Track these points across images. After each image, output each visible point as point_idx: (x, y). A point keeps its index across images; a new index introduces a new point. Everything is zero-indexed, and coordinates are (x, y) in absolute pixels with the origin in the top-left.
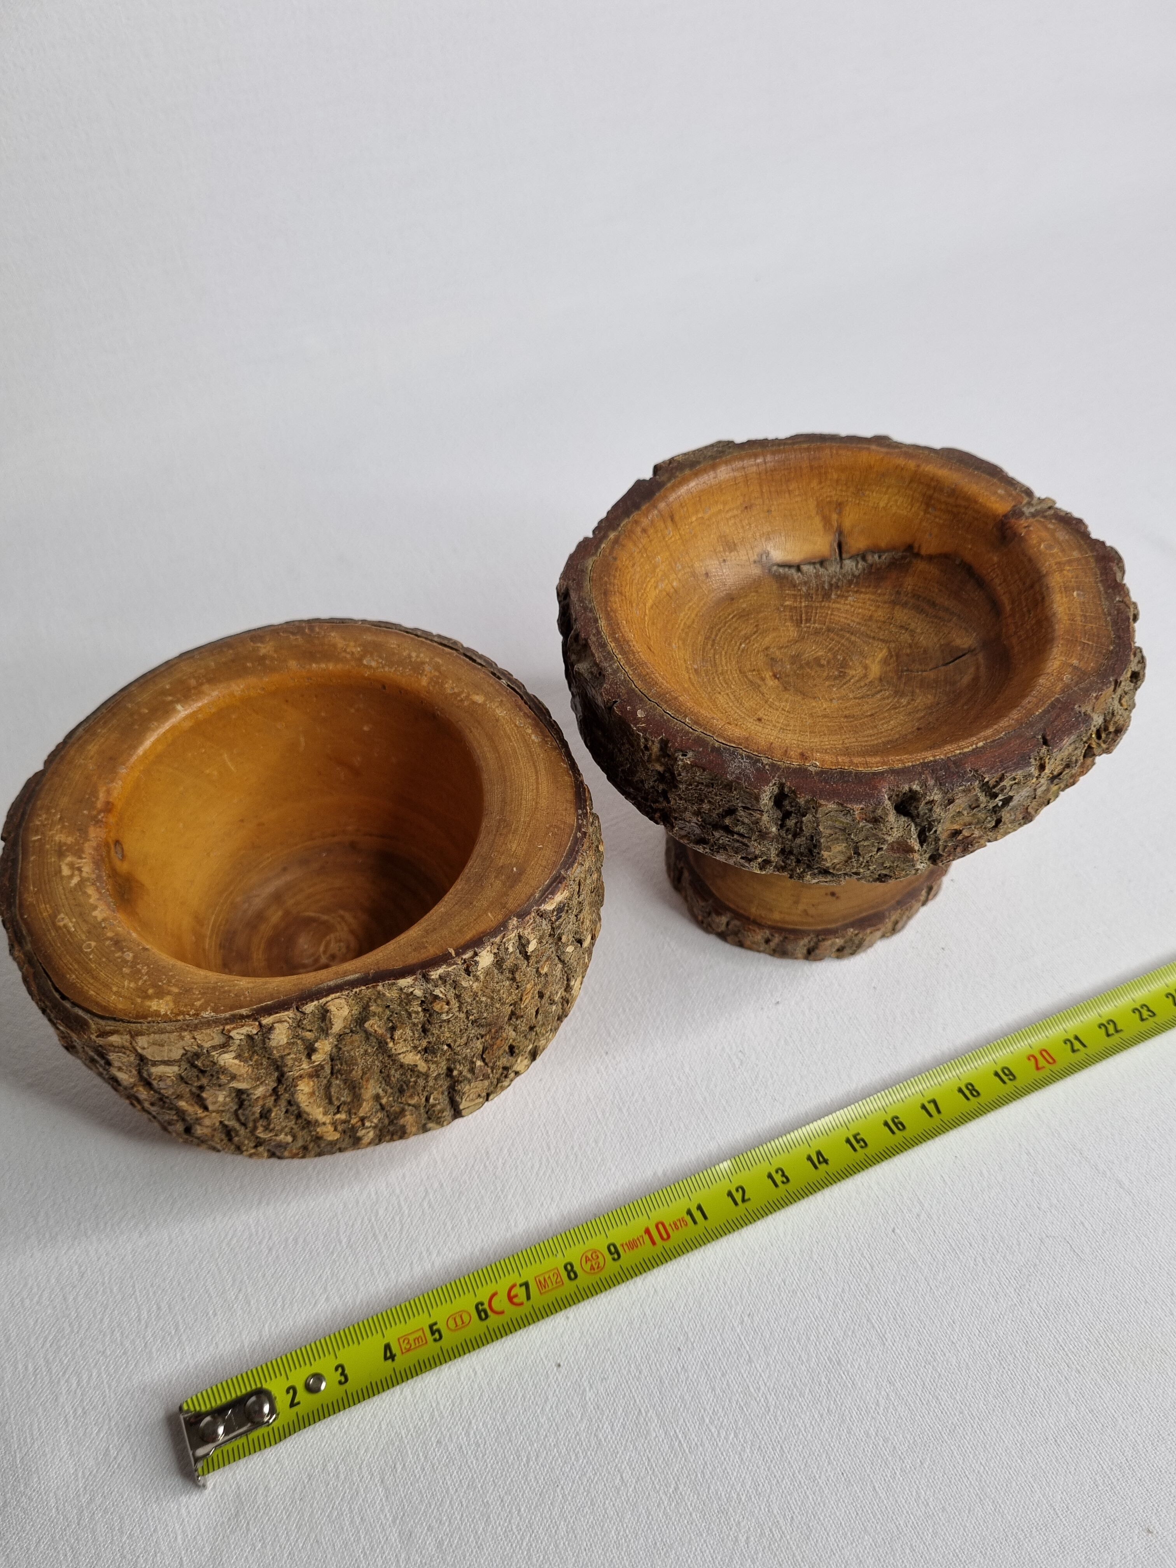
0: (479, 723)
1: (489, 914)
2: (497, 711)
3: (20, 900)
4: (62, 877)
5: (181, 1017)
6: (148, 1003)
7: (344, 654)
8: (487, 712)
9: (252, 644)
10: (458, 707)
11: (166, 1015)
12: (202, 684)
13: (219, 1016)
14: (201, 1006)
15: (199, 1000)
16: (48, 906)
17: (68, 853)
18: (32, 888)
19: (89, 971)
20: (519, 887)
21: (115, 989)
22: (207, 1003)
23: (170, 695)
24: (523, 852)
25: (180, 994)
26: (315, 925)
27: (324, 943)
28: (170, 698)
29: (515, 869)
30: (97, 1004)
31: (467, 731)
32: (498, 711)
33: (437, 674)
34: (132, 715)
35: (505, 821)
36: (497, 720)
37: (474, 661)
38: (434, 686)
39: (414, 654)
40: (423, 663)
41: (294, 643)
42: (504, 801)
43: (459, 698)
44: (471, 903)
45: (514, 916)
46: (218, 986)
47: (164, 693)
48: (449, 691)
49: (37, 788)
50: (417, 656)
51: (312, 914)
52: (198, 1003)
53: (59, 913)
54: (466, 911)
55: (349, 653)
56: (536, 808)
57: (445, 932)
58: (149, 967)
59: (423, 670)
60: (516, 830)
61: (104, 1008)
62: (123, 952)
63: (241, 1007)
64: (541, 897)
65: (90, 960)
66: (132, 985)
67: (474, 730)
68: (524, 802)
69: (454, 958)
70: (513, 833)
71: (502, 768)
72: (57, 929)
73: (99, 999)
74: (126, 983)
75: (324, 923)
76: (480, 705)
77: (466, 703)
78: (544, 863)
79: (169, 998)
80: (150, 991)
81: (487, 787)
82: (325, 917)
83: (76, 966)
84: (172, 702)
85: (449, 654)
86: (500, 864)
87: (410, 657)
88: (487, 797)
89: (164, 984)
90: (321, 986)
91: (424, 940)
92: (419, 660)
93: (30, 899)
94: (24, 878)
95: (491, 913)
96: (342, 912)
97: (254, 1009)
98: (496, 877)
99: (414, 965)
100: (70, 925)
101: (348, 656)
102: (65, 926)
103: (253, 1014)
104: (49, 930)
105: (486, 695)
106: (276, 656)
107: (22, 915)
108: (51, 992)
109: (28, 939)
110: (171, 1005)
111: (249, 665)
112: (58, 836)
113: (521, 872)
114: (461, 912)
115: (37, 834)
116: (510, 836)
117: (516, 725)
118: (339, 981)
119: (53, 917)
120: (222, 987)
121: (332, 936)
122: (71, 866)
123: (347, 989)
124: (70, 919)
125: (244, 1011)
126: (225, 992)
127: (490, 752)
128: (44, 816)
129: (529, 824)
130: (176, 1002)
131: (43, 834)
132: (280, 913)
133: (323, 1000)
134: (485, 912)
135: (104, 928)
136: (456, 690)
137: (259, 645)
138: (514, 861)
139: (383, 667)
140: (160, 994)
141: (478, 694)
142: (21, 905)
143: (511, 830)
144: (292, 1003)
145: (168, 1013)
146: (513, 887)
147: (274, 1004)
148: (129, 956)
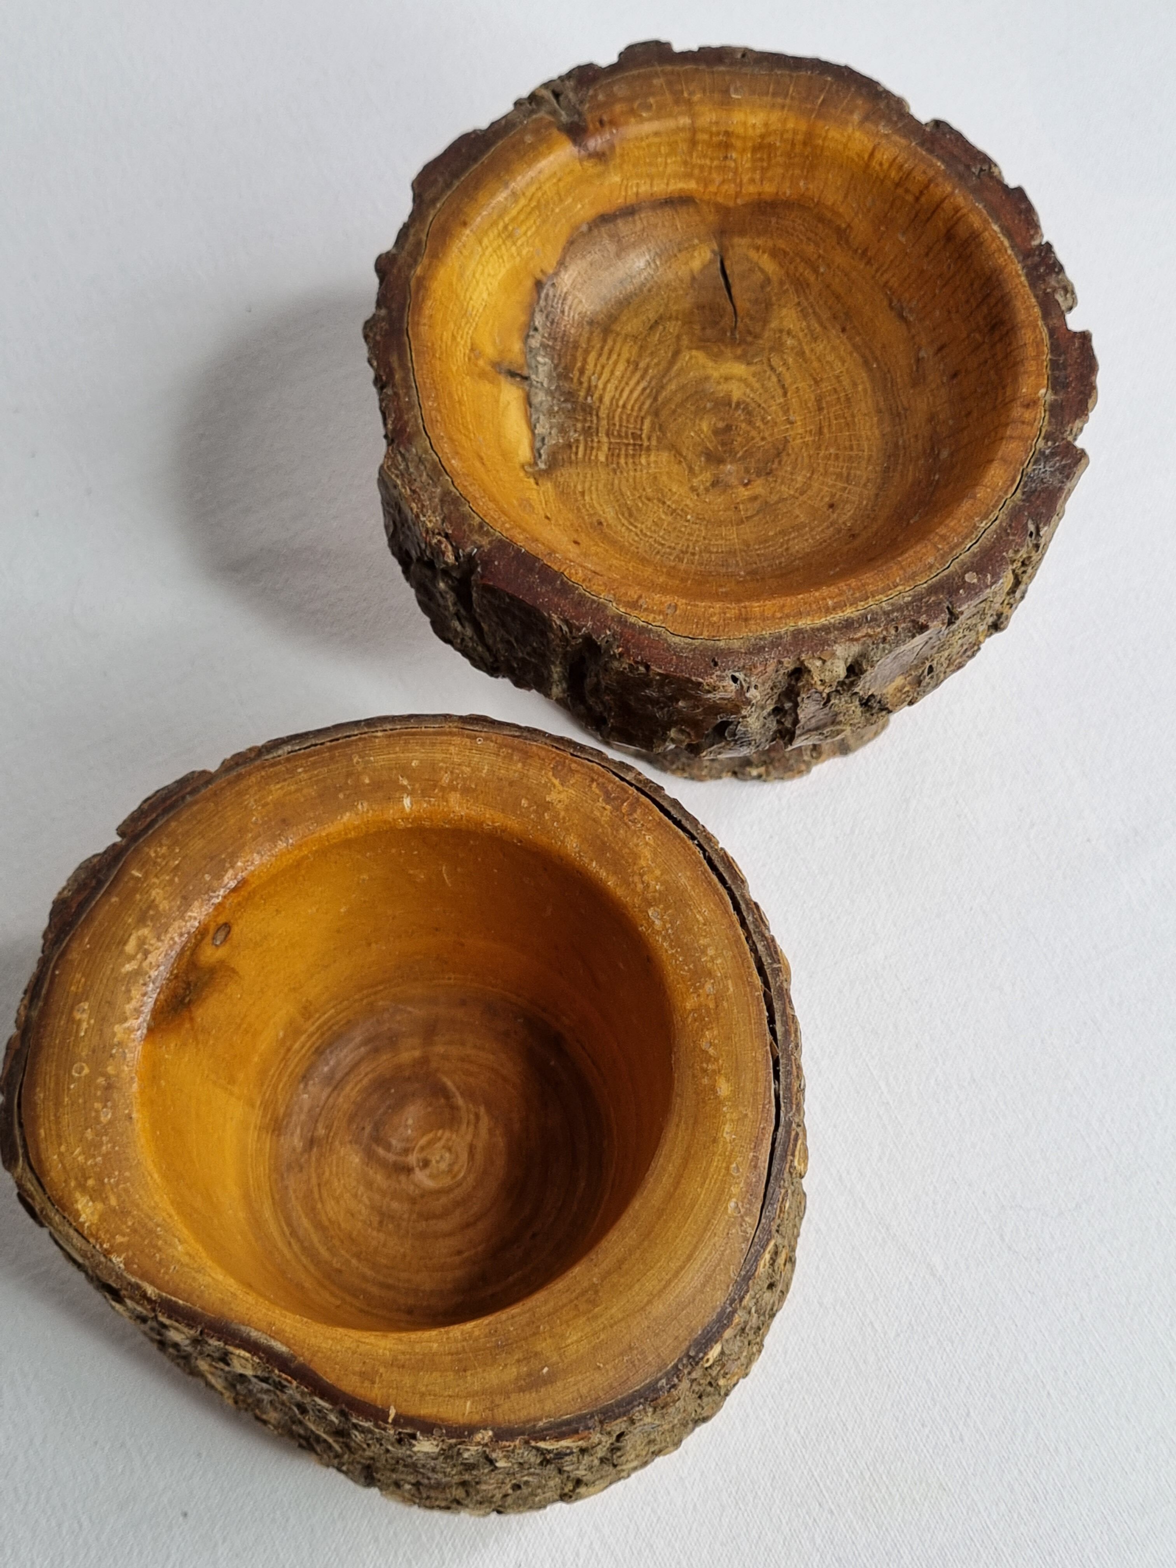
0: (696, 1122)
1: (469, 1404)
2: (727, 1126)
3: (67, 945)
4: (122, 952)
5: (92, 1240)
6: (78, 1195)
7: (636, 879)
8: (715, 1117)
9: (551, 773)
10: (694, 1076)
11: (83, 1224)
12: (454, 789)
13: (125, 1274)
14: (121, 1244)
15: (124, 1235)
16: (83, 980)
17: (149, 923)
18: (87, 940)
19: (58, 1104)
20: (529, 1398)
21: (63, 1148)
22: (127, 1247)
23: (408, 778)
24: (574, 1357)
25: (114, 1210)
26: (442, 1101)
27: (431, 1135)
28: (405, 782)
29: (546, 1370)
30: (37, 1149)
31: (675, 1119)
32: (727, 1128)
33: (712, 1005)
34: (349, 775)
35: (596, 1292)
36: (715, 1141)
37: (771, 1021)
38: (695, 1020)
39: (711, 952)
40: (710, 974)
41: (597, 813)
42: (621, 1262)
43: (705, 1065)
44: (465, 1371)
45: (492, 1430)
46: (155, 1232)
47: (405, 770)
48: (704, 1045)
49: (189, 799)
50: (713, 959)
51: (449, 1083)
52: (119, 1239)
53: (86, 1000)
54: (451, 1375)
55: (643, 882)
56: (643, 1309)
57: (408, 1381)
58: (113, 1147)
59: (702, 986)
60: (596, 1317)
61: (40, 1161)
62: (105, 1106)
63: (152, 1283)
64: (543, 1430)
65: (69, 1089)
66: (81, 1159)
67: (683, 1126)
68: (637, 1287)
69: (387, 1423)
70: (588, 1319)
71: (660, 1212)
72: (71, 1020)
73: (43, 1146)
74: (78, 1150)
75: (453, 1108)
76: (717, 1097)
77: (705, 1081)
78: (584, 1391)
79: (100, 1206)
80: (91, 1182)
81: (625, 1221)
82: (460, 1101)
83: (52, 1085)
84: (404, 788)
85: (751, 984)
86: (538, 1348)
87: (704, 952)
88: (613, 1235)
89: (109, 1183)
90: (243, 1328)
91: (382, 1370)
92: (709, 965)
93: (74, 956)
94: (90, 919)
95: (473, 1403)
96: (482, 1110)
97: (160, 1296)
98: (518, 1361)
99: (344, 1394)
100: (84, 1026)
101: (640, 886)
102: (79, 1023)
103: (155, 1302)
104: (62, 1013)
105: (738, 1089)
106: (562, 814)
107: (55, 967)
108: (15, 1088)
109: (41, 1004)
110: (95, 1219)
111: (524, 803)
112: (158, 890)
113: (549, 1380)
114: (446, 1370)
115: (139, 870)
116: (582, 1320)
117: (728, 1168)
118: (263, 1339)
119: (79, 998)
120: (158, 1237)
121: (447, 1134)
122: (142, 942)
123: (260, 1358)
124: (90, 1018)
125: (150, 1290)
126: (155, 1246)
127: (670, 1176)
128: (164, 850)
129: (616, 1323)
130: (103, 1218)
131: (146, 875)
132: (417, 1053)
133: (231, 1349)
134: (469, 1395)
135: (112, 1056)
136: (711, 1051)
137: (556, 782)
138: (555, 1358)
139: (664, 938)
140: (97, 1195)
141: (728, 1081)
142: (63, 954)
143: (590, 1311)
144: (200, 1323)
145: (86, 1225)
146: (524, 1392)
147: (184, 1308)
148: (106, 1117)
